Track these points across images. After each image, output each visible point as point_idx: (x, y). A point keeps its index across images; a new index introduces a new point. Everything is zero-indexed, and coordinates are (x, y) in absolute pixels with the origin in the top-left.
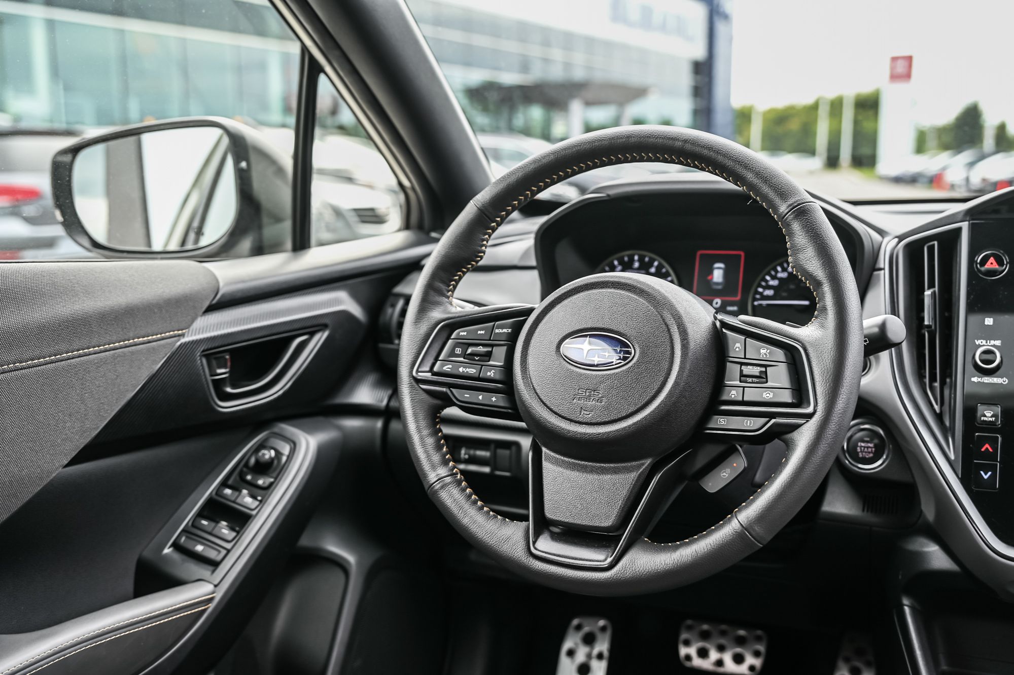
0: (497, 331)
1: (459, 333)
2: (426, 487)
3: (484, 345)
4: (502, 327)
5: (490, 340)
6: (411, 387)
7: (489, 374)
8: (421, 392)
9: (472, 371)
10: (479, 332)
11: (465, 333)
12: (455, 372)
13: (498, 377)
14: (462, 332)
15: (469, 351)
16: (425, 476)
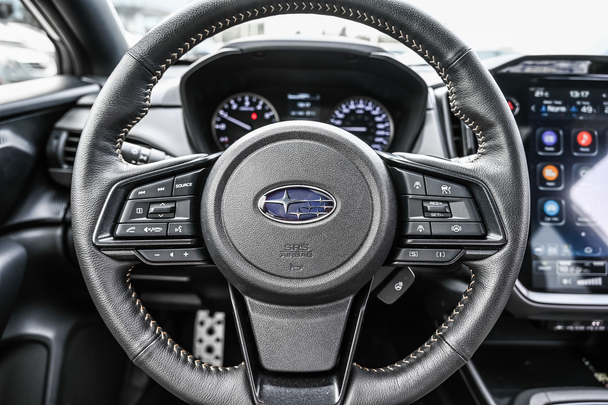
0: (177, 186)
1: (137, 192)
2: (131, 358)
3: (166, 202)
4: (182, 181)
5: (172, 196)
6: (93, 255)
7: (176, 230)
8: (106, 258)
9: (158, 230)
10: (159, 189)
11: (144, 192)
12: (139, 233)
13: (187, 232)
14: (141, 191)
15: (152, 210)
16: (128, 347)
